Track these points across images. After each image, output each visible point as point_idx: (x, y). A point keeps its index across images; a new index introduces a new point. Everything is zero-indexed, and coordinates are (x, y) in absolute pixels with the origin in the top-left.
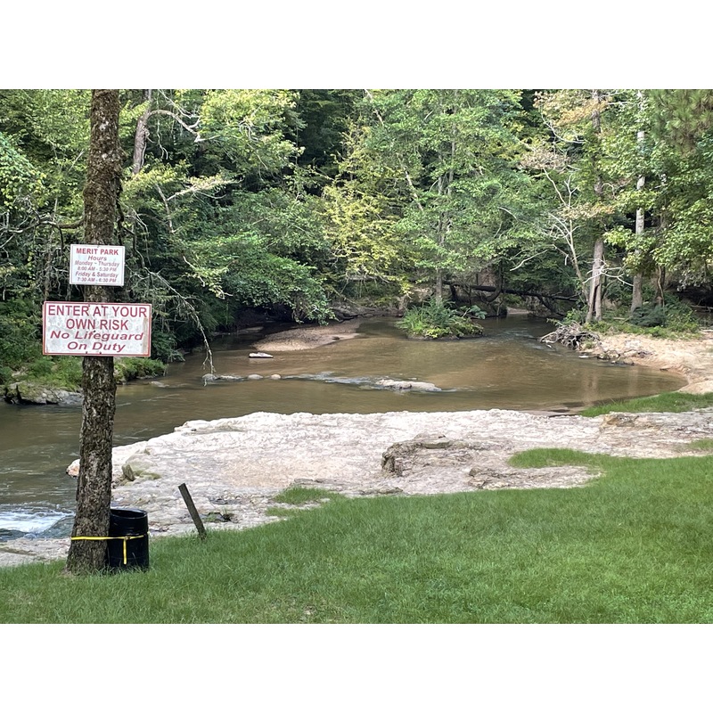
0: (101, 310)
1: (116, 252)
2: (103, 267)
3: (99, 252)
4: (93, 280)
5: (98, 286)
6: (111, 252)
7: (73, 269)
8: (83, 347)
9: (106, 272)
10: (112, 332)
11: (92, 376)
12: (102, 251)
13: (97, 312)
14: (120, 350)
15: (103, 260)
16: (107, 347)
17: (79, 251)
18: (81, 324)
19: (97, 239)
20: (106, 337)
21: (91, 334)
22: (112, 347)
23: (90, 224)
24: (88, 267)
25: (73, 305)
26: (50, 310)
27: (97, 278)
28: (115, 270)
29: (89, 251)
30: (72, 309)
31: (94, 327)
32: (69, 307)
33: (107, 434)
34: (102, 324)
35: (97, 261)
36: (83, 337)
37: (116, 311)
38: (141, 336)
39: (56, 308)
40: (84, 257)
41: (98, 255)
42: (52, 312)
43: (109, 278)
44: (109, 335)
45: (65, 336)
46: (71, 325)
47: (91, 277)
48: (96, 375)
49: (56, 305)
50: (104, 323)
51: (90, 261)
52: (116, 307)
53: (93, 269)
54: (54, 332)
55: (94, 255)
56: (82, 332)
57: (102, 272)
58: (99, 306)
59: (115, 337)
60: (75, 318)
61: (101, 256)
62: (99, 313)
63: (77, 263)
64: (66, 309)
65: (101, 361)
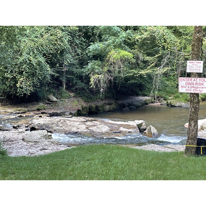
0: (196, 80)
1: (200, 63)
2: (197, 67)
3: (195, 63)
4: (193, 71)
5: (195, 73)
6: (199, 63)
7: (188, 68)
8: (190, 90)
10: (199, 86)
11: (192, 99)
12: (196, 62)
13: (194, 80)
14: (201, 91)
15: (196, 65)
16: (197, 91)
17: (189, 62)
18: (190, 84)
19: (195, 59)
20: (197, 87)
21: (192, 87)
22: (199, 91)
23: (193, 54)
24: (192, 67)
25: (187, 78)
26: (181, 80)
27: (195, 70)
28: (200, 68)
29: (192, 62)
30: (187, 79)
31: (193, 85)
32: (186, 79)
33: (197, 116)
34: (196, 84)
36: (190, 87)
37: (200, 80)
39: (182, 79)
40: (191, 64)
41: (195, 64)
43: (198, 70)
45: (185, 87)
46: (187, 84)
47: (193, 70)
49: (183, 78)
50: (196, 83)
51: (193, 65)
52: (200, 79)
53: (194, 68)
54: (182, 86)
55: (194, 64)
56: (190, 86)
57: (196, 69)
58: (195, 79)
59: (199, 88)
60: (188, 82)
61: (196, 64)
62: (195, 81)
63: (189, 66)
64: (185, 79)
65: (195, 95)
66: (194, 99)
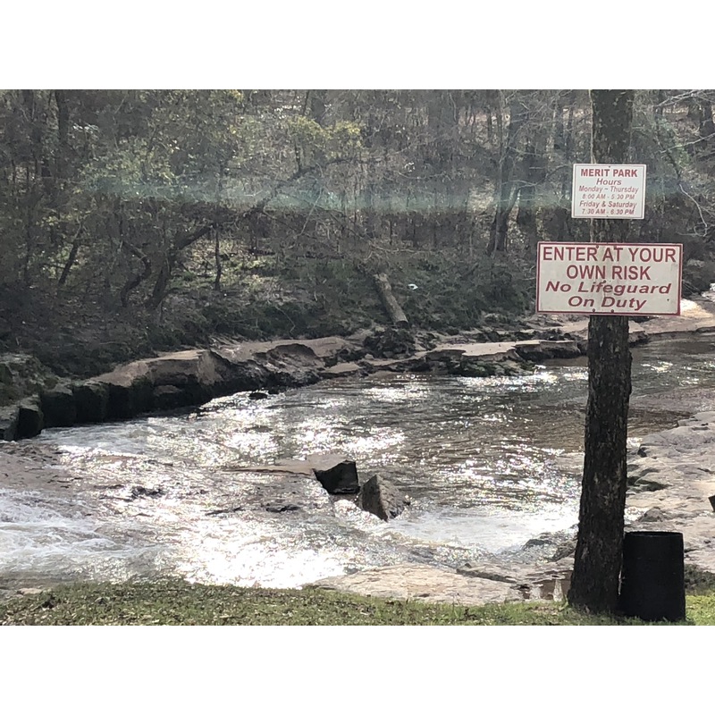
3: (611, 173)
4: (603, 212)
5: (609, 220)
6: (627, 173)
7: (577, 197)
8: (589, 303)
9: (621, 201)
12: (615, 172)
13: (608, 255)
15: (616, 185)
16: (621, 304)
18: (586, 272)
19: (609, 155)
20: (619, 289)
21: (600, 285)
24: (596, 194)
25: (576, 246)
27: (608, 209)
28: (632, 197)
30: (574, 252)
31: (603, 276)
32: (570, 249)
35: (608, 186)
36: (589, 289)
37: (633, 255)
38: (668, 288)
39: (553, 251)
40: (590, 181)
41: (610, 177)
42: (547, 256)
43: (624, 209)
44: (624, 287)
46: (572, 273)
48: (606, 342)
49: (554, 246)
50: (617, 270)
51: (599, 186)
52: (634, 248)
55: (605, 178)
56: (588, 283)
57: (615, 201)
58: (612, 248)
60: (578, 264)
61: (615, 179)
62: (611, 257)
63: (582, 188)
64: (566, 251)
65: (612, 322)
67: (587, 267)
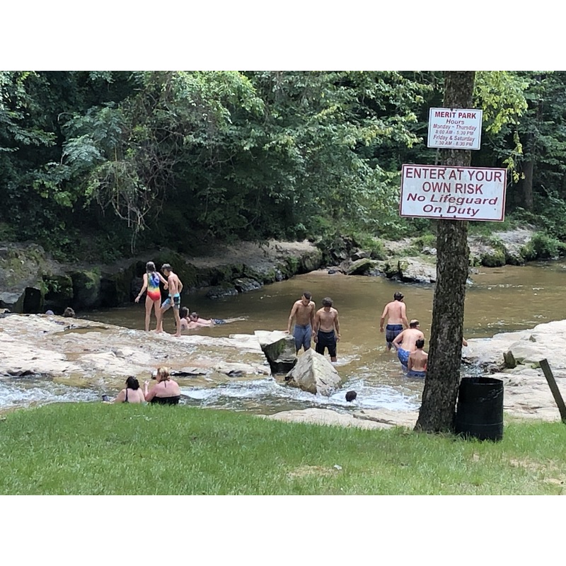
0: (457, 174)
1: (473, 116)
2: (460, 130)
3: (457, 115)
4: (450, 143)
5: (454, 150)
6: (469, 115)
7: (432, 132)
8: (438, 210)
9: (463, 136)
10: (467, 196)
11: (446, 240)
12: (460, 114)
14: (474, 214)
15: (460, 124)
16: (461, 211)
17: (437, 114)
18: (437, 187)
19: (456, 103)
20: (460, 200)
21: (446, 197)
22: (466, 211)
23: (449, 87)
24: (446, 130)
25: (430, 168)
26: (407, 173)
27: (454, 142)
28: (472, 133)
29: (447, 114)
30: (428, 172)
31: (449, 191)
32: (426, 170)
34: (457, 188)
35: (455, 125)
36: (439, 200)
37: (471, 175)
38: (495, 201)
39: (413, 171)
40: (442, 121)
41: (456, 118)
42: (409, 175)
43: (466, 141)
44: (463, 199)
45: (422, 198)
46: (427, 187)
47: (448, 140)
48: (450, 239)
49: (414, 168)
50: (459, 186)
51: (448, 124)
52: (471, 171)
53: (451, 132)
54: (410, 195)
55: (452, 118)
56: (438, 195)
57: (459, 136)
58: (456, 170)
59: (469, 201)
60: (431, 181)
61: (459, 119)
62: (455, 176)
63: (435, 126)
64: (423, 172)
65: (455, 224)
66: (451, 238)
67: (437, 183)
